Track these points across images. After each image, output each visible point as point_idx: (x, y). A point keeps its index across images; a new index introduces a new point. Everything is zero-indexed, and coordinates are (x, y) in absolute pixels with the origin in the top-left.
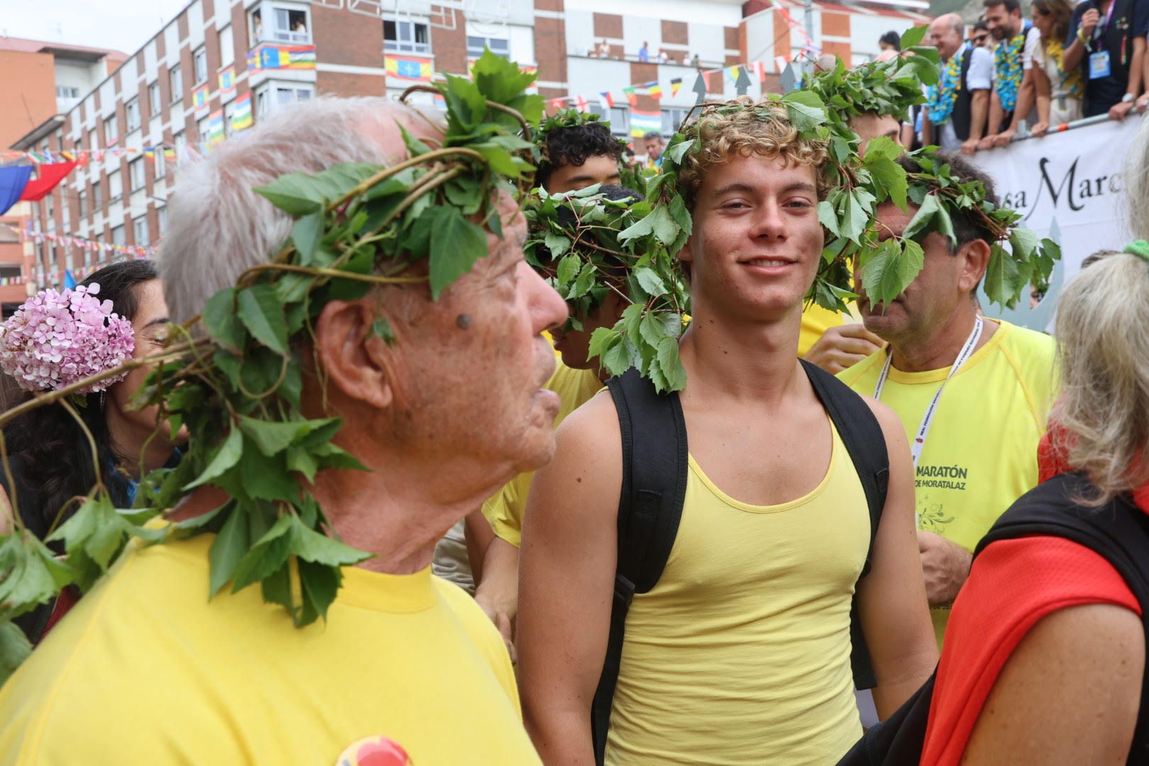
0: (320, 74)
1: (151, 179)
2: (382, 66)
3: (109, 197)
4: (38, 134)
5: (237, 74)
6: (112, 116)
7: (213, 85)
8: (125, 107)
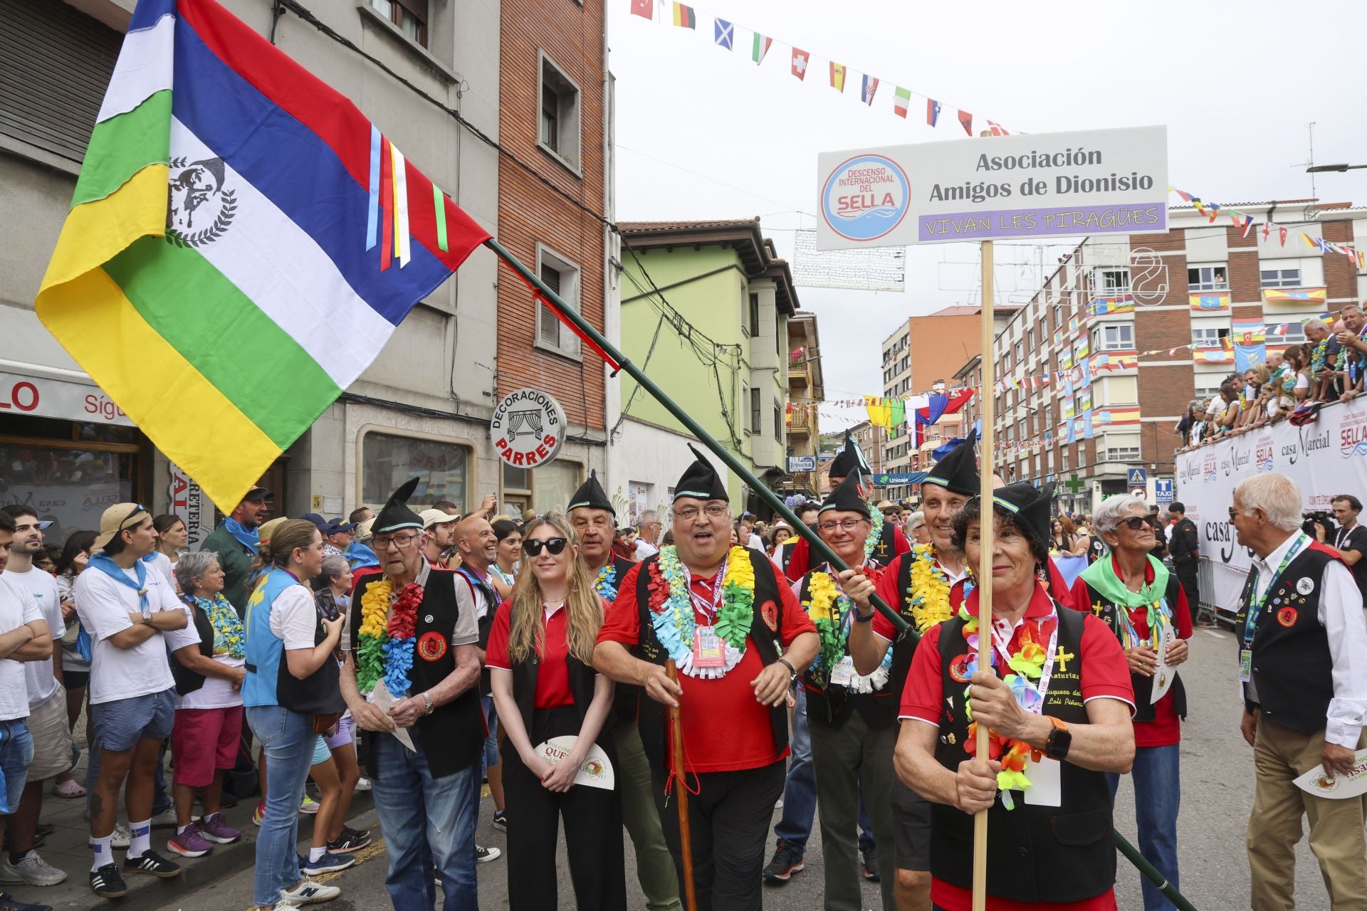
0: (1137, 314)
1: (1030, 393)
2: (1188, 303)
3: (1006, 407)
4: (968, 368)
5: (1080, 321)
6: (1008, 354)
7: (1065, 329)
8: (1016, 346)
